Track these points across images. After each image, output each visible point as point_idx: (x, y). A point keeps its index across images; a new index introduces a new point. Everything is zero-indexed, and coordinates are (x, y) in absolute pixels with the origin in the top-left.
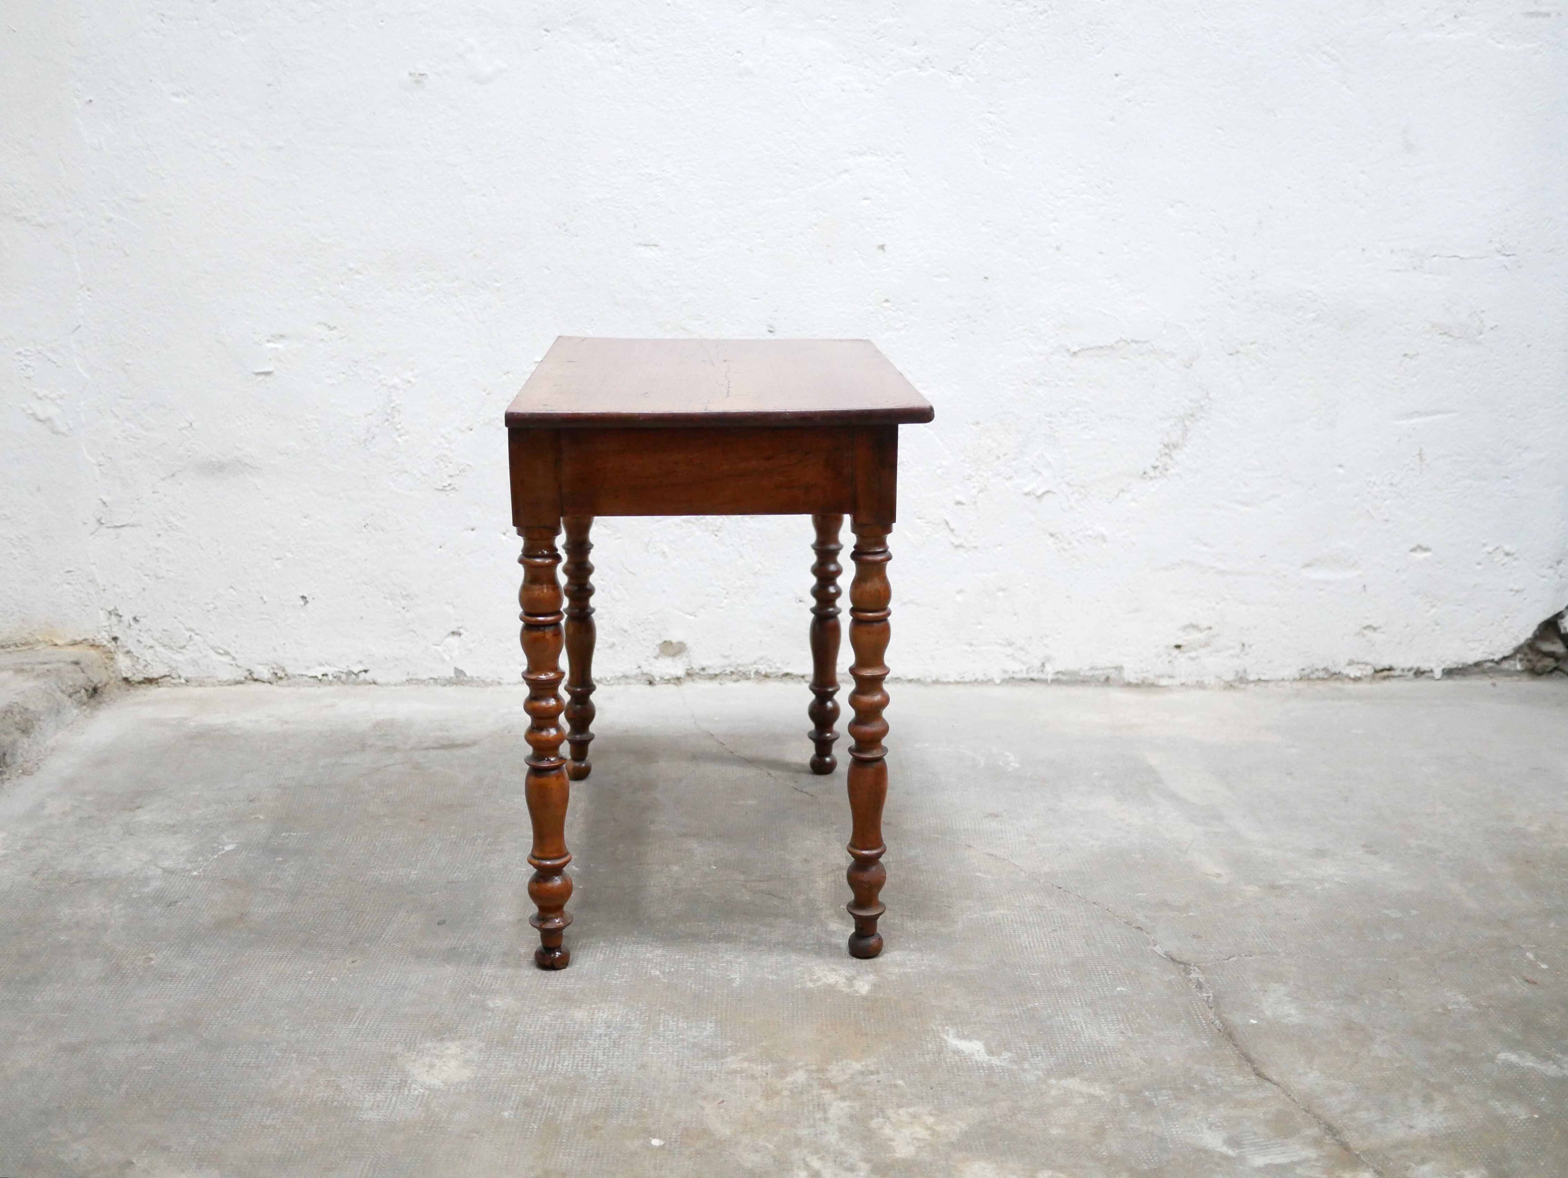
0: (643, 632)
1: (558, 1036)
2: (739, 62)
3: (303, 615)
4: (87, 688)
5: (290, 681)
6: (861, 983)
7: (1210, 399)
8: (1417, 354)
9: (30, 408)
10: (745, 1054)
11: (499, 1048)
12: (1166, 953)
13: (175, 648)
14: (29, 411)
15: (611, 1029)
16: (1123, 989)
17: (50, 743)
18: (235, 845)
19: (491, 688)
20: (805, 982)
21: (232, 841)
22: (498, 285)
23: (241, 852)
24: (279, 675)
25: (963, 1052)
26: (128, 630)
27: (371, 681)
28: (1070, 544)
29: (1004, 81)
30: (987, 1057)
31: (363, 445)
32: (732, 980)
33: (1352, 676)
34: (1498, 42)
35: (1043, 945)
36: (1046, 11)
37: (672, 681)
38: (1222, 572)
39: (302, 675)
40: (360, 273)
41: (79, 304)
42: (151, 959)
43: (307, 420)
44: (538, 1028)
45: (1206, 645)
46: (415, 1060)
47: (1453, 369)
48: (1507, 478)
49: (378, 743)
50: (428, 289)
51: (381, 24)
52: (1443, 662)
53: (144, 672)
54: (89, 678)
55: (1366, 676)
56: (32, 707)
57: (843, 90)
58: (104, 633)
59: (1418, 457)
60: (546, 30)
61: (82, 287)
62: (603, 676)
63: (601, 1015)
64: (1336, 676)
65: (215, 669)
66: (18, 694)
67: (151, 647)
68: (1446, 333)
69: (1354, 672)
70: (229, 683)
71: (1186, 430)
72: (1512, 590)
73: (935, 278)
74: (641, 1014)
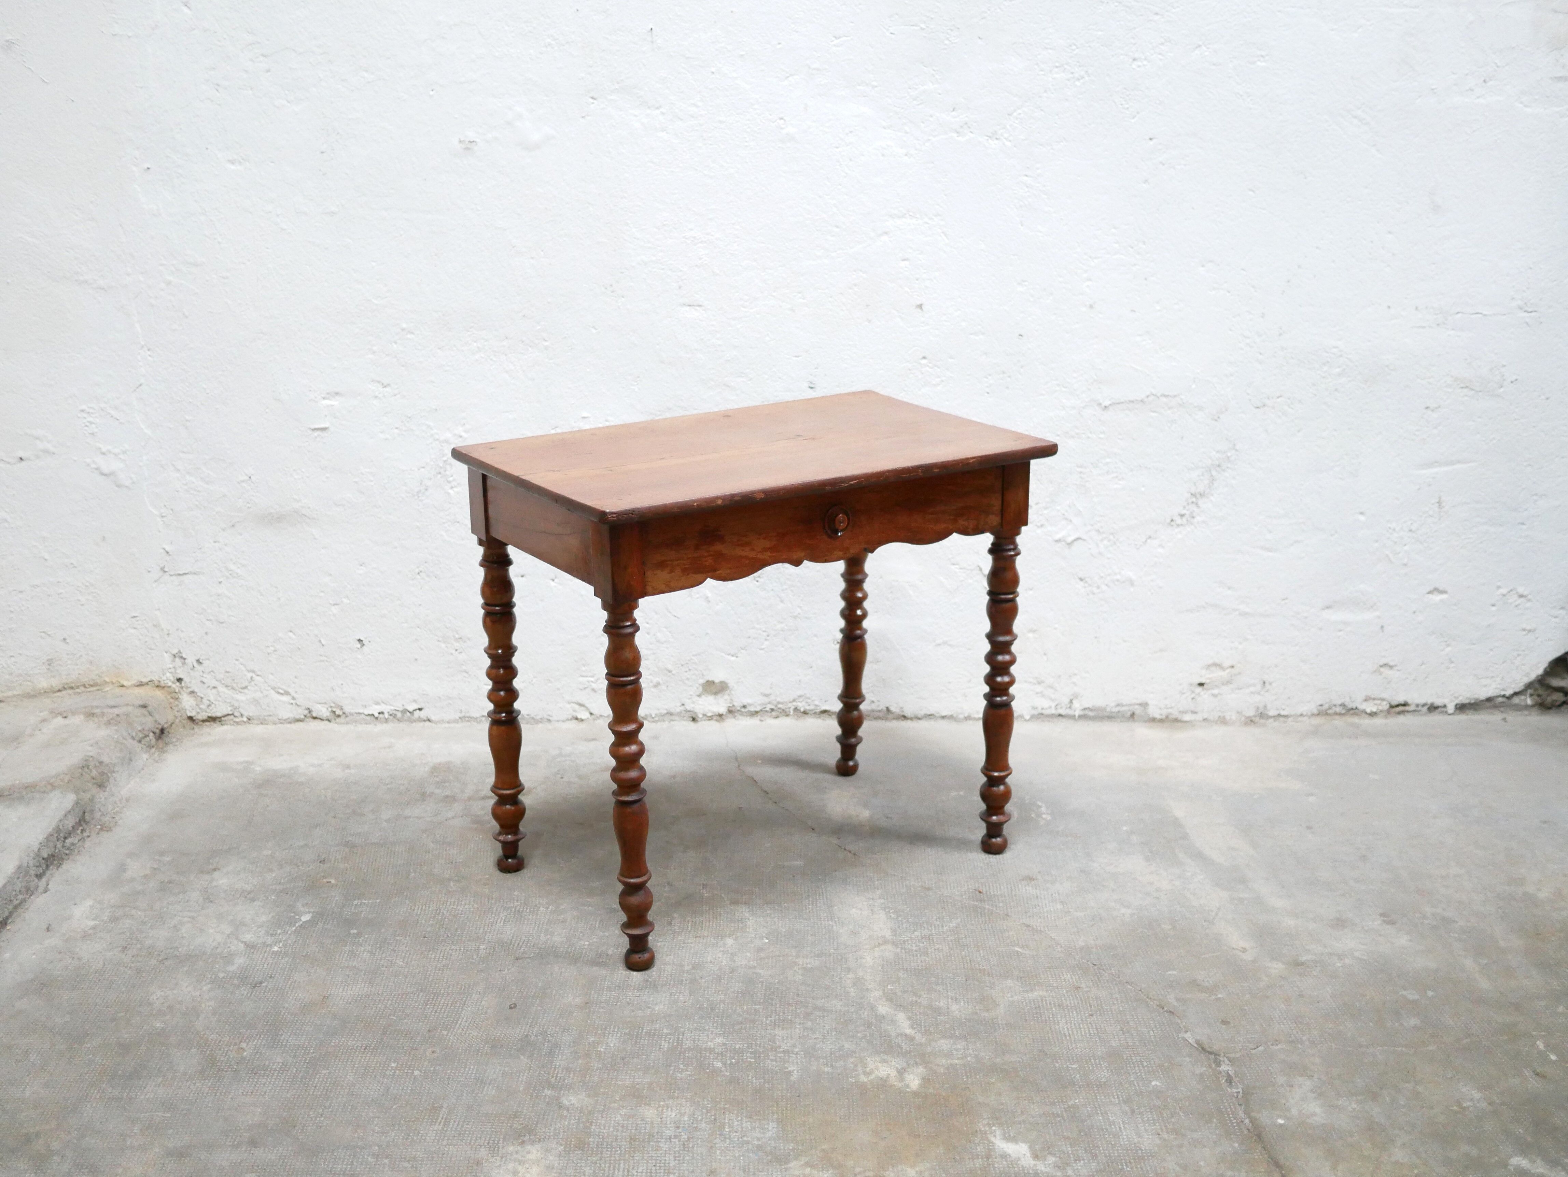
0: (686, 672)
1: (631, 1139)
2: (782, 129)
3: (359, 657)
4: (155, 730)
5: (347, 719)
6: (912, 1076)
7: (1237, 450)
8: (1439, 407)
9: (94, 462)
10: (807, 1159)
11: (576, 1152)
12: (1197, 1042)
13: (237, 688)
14: (93, 466)
15: (680, 1130)
16: (1158, 1083)
17: (124, 792)
18: (311, 915)
19: (540, 725)
20: (859, 1074)
21: (307, 910)
22: (546, 344)
23: (317, 923)
24: (337, 713)
25: (1010, 1157)
26: (192, 672)
27: (425, 718)
28: (1098, 587)
29: (1041, 145)
30: (1032, 1162)
31: (416, 497)
32: (790, 1073)
33: (1368, 711)
34: (1526, 106)
35: (1081, 1033)
36: (1083, 77)
37: (715, 718)
38: (1244, 614)
39: (359, 713)
40: (412, 333)
41: (141, 364)
42: (243, 1049)
43: (362, 474)
44: (611, 1129)
45: (1229, 682)
46: (499, 1167)
47: (1474, 421)
48: (1523, 524)
49: (437, 791)
50: (478, 347)
51: (432, 93)
52: (1457, 698)
53: (208, 711)
54: (156, 721)
55: (1381, 711)
56: (106, 760)
57: (883, 155)
58: (168, 675)
59: (1437, 505)
60: (593, 98)
61: (143, 347)
62: (648, 713)
63: (669, 1114)
64: (1352, 712)
65: (275, 707)
66: (92, 746)
67: (214, 688)
68: (1467, 387)
69: (1370, 707)
70: (289, 720)
71: (1213, 480)
72: (1524, 630)
73: (972, 336)
74: (707, 1112)
